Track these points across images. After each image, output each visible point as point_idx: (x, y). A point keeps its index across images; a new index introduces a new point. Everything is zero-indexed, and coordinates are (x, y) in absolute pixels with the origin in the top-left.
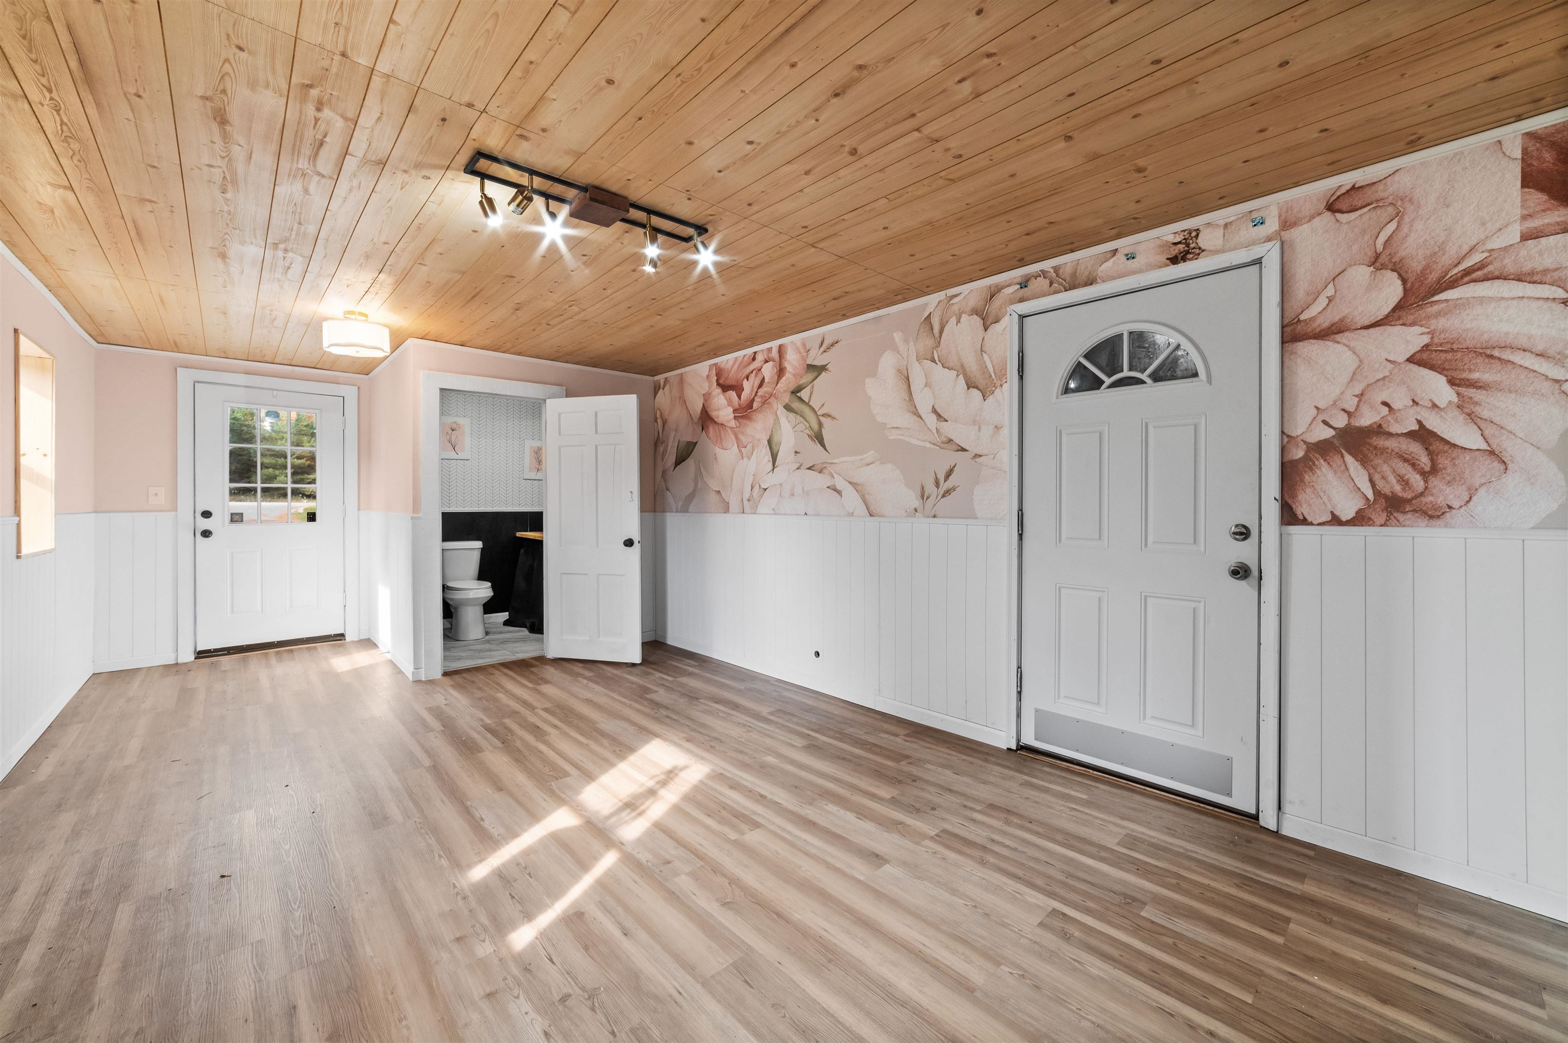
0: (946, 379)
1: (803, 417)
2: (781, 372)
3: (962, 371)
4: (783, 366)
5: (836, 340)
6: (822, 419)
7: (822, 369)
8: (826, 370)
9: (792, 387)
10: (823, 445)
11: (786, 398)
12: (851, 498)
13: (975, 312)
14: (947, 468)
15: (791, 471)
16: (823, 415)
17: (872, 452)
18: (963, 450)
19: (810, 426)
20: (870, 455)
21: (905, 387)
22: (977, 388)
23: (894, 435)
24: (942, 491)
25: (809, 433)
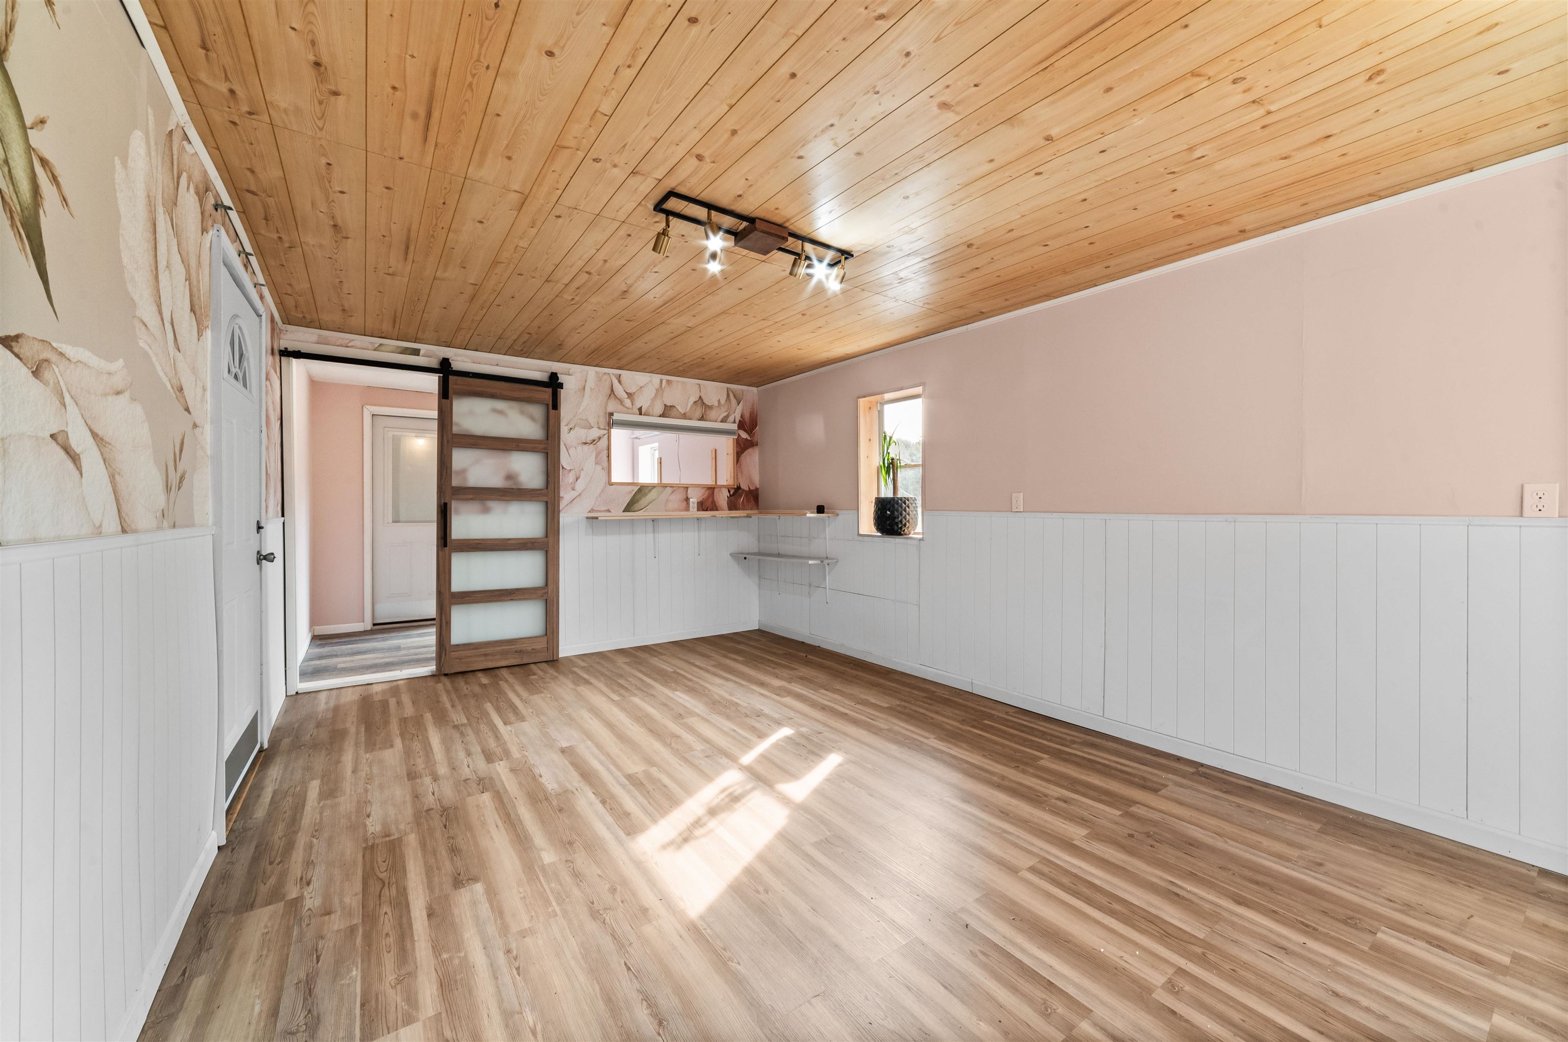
14: (180, 437)
18: (188, 410)
22: (195, 314)
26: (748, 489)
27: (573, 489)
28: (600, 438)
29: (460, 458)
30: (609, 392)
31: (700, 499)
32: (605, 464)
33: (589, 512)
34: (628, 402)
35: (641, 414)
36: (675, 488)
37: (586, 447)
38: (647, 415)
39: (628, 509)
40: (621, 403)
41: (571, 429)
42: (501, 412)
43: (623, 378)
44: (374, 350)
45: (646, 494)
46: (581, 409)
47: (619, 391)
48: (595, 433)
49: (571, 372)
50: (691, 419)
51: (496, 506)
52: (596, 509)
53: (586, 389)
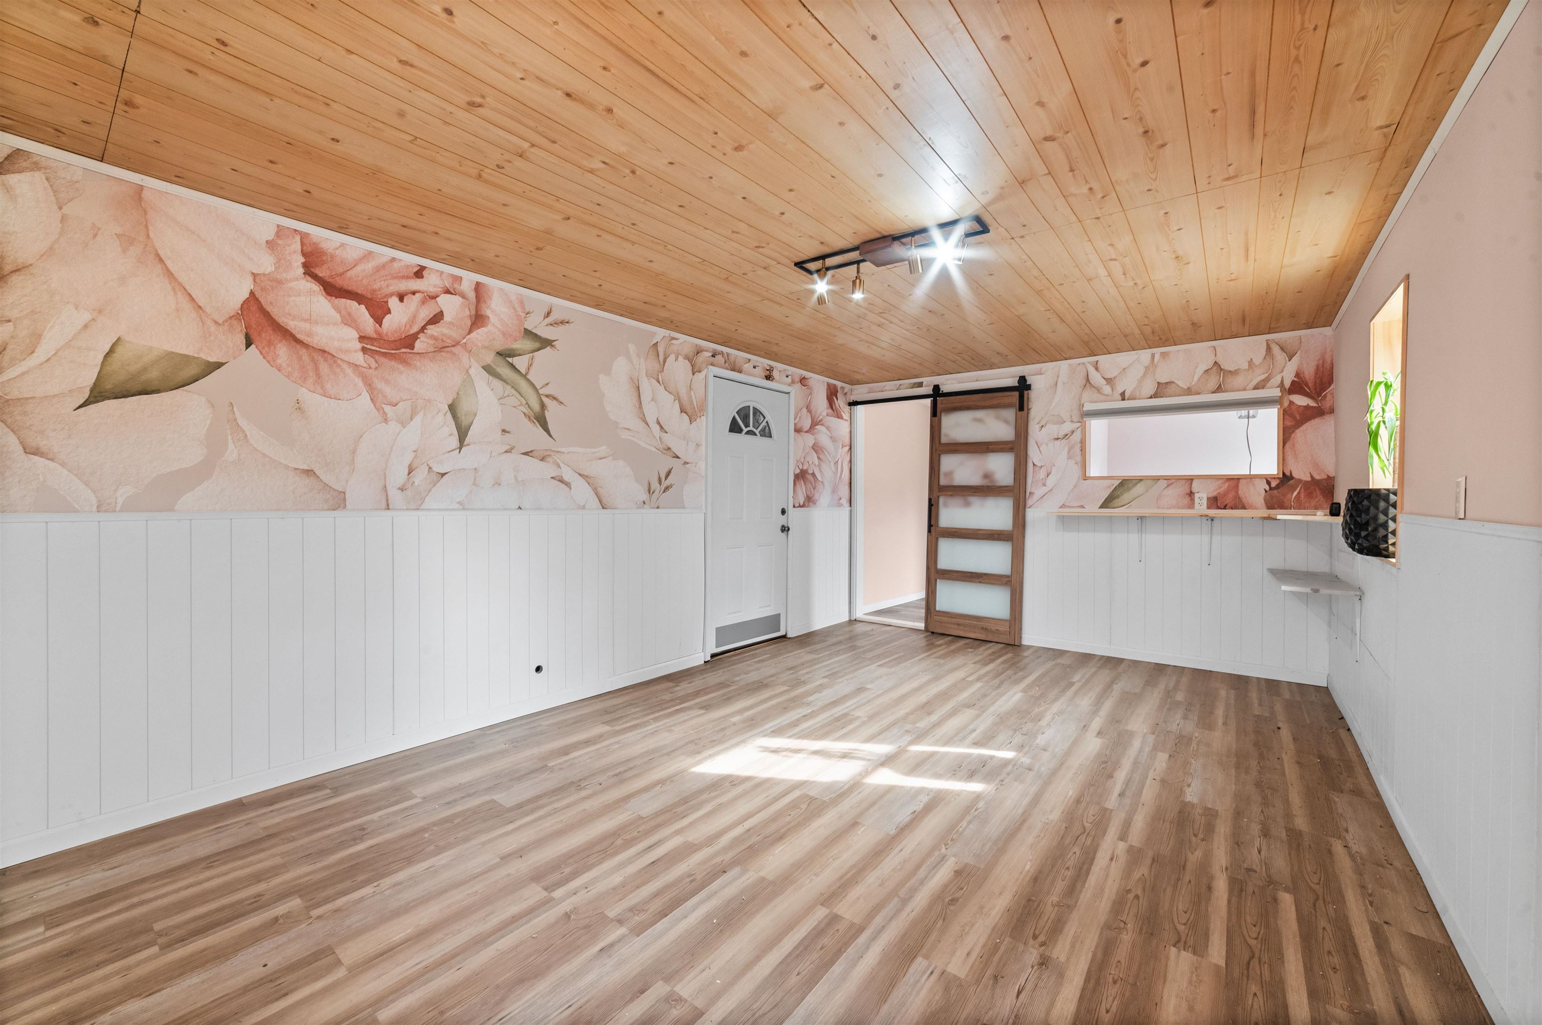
0: (666, 399)
1: (516, 390)
2: (478, 320)
3: (678, 398)
4: (483, 313)
5: (567, 319)
6: (545, 399)
7: (546, 343)
8: (552, 346)
9: (500, 345)
10: (547, 431)
11: (489, 358)
12: (582, 490)
13: (687, 358)
14: (667, 470)
15: (494, 454)
16: (547, 396)
17: (604, 447)
18: (678, 457)
19: (527, 403)
20: (603, 450)
21: (636, 394)
22: (686, 413)
23: (625, 435)
24: (663, 488)
25: (525, 411)
26: (1309, 479)
27: (1044, 485)
28: (1073, 432)
29: (948, 462)
30: (1084, 382)
31: (1215, 494)
32: (1079, 458)
33: (1061, 507)
34: (1107, 389)
35: (1123, 399)
36: (1173, 481)
37: (1058, 442)
38: (1132, 399)
39: (1106, 504)
40: (1099, 390)
41: (1043, 426)
42: (980, 420)
43: (1100, 365)
44: (897, 390)
45: (1129, 489)
46: (1053, 406)
47: (1096, 378)
48: (1067, 427)
49: (1043, 371)
50: (1199, 394)
51: (975, 500)
52: (1068, 505)
53: (1058, 384)
